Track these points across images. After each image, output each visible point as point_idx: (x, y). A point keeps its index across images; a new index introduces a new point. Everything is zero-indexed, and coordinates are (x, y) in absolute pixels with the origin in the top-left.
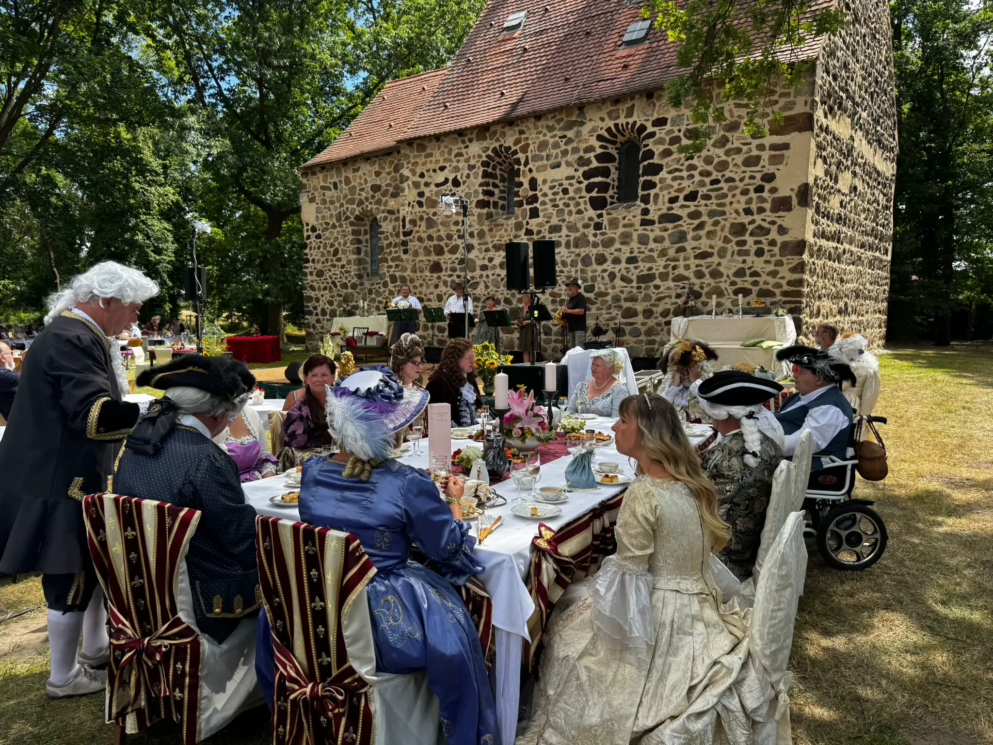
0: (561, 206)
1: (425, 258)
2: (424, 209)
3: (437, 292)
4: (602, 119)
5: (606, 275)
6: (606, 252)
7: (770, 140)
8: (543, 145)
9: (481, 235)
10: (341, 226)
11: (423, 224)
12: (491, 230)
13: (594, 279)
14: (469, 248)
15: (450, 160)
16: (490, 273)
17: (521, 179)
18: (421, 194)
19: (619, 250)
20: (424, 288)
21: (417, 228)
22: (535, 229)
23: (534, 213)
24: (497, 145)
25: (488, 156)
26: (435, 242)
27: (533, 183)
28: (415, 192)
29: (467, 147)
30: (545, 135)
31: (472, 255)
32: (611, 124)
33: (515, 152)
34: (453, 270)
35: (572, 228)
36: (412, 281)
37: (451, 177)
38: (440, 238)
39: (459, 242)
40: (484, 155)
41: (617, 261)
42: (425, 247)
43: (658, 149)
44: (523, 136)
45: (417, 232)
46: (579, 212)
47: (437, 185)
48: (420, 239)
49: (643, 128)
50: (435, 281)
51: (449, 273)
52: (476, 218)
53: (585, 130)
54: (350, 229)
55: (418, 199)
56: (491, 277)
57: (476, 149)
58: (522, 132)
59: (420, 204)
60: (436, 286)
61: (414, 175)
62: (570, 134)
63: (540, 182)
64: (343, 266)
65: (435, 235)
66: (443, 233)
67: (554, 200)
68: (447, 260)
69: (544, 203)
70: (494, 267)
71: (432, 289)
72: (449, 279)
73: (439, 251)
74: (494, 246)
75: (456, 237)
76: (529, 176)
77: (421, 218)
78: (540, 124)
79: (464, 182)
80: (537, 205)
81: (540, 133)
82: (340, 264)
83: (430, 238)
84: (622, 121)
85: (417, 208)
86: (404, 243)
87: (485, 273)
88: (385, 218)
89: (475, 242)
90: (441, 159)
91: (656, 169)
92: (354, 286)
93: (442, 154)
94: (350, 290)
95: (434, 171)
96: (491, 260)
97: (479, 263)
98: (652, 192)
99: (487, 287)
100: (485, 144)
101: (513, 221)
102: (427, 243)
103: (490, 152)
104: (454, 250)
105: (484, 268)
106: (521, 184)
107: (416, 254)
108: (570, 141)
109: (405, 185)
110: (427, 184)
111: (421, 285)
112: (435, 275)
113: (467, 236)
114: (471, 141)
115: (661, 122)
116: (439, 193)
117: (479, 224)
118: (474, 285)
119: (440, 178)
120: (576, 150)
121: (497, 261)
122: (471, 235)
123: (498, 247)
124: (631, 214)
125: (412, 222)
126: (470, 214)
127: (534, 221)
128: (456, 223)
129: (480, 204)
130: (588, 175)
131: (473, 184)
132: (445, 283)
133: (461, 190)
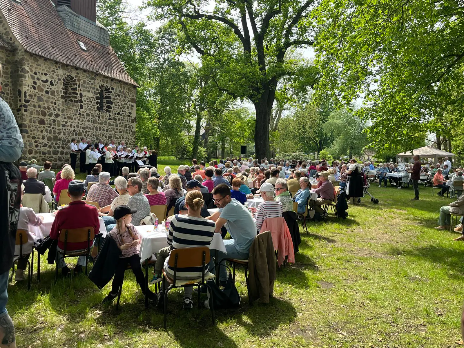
0: (90, 107)
1: (37, 116)
2: (37, 91)
3: (42, 134)
4: (101, 81)
5: (101, 134)
6: (102, 126)
7: (131, 103)
8: (84, 82)
9: (63, 111)
11: (36, 98)
12: (67, 110)
13: (98, 135)
14: (57, 116)
15: (49, 72)
16: (66, 128)
17: (77, 92)
18: (35, 83)
19: (104, 126)
20: (36, 132)
21: (32, 100)
22: (82, 114)
23: (82, 107)
24: (69, 74)
25: (65, 77)
26: (42, 109)
27: (81, 95)
28: (32, 81)
29: (57, 69)
30: (85, 78)
31: (59, 119)
32: (103, 84)
33: (75, 80)
34: (50, 124)
35: (93, 116)
36: (29, 127)
37: (50, 80)
38: (44, 108)
39: (53, 112)
40: (64, 76)
41: (104, 130)
42: (37, 111)
43: (112, 97)
44: (78, 75)
45: (33, 102)
46: (95, 111)
47: (43, 81)
48: (34, 106)
49: (109, 89)
50: (42, 129)
51: (49, 126)
52: (61, 102)
53: (96, 82)
55: (33, 85)
56: (67, 130)
57: (61, 72)
58: (78, 73)
59: (34, 88)
60: (42, 131)
61: (32, 71)
62: (92, 81)
63: (83, 95)
65: (42, 106)
66: (46, 105)
67: (88, 104)
68: (47, 118)
69: (85, 104)
70: (68, 126)
71: (39, 133)
72: (49, 129)
73: (44, 114)
74: (68, 117)
75: (52, 109)
76: (80, 92)
77: (35, 95)
78: (84, 73)
79: (56, 85)
80: (82, 104)
81: (84, 77)
83: (39, 106)
84: (105, 84)
85: (33, 90)
86: (25, 106)
87: (64, 128)
89: (60, 113)
90: (46, 70)
91: (112, 103)
93: (46, 67)
95: (42, 74)
96: (66, 123)
97: (62, 123)
98: (111, 110)
99: (65, 134)
100: (65, 71)
101: (75, 108)
102: (37, 109)
103: (66, 76)
104: (50, 115)
105: (63, 125)
106: (77, 94)
107: (31, 113)
108: (92, 84)
109: (26, 75)
110: (38, 79)
111: (34, 130)
112: (42, 126)
113: (57, 110)
114: (59, 68)
115: (113, 89)
116: (44, 86)
117: (63, 106)
118: (59, 133)
119: (44, 78)
120: (94, 88)
121: (69, 124)
122: (59, 110)
123: (69, 118)
124: (107, 115)
125: (30, 95)
126: (58, 100)
127: (81, 110)
128: (52, 103)
129: (62, 97)
130: (97, 98)
131: (59, 87)
132: (46, 131)
133: (54, 88)
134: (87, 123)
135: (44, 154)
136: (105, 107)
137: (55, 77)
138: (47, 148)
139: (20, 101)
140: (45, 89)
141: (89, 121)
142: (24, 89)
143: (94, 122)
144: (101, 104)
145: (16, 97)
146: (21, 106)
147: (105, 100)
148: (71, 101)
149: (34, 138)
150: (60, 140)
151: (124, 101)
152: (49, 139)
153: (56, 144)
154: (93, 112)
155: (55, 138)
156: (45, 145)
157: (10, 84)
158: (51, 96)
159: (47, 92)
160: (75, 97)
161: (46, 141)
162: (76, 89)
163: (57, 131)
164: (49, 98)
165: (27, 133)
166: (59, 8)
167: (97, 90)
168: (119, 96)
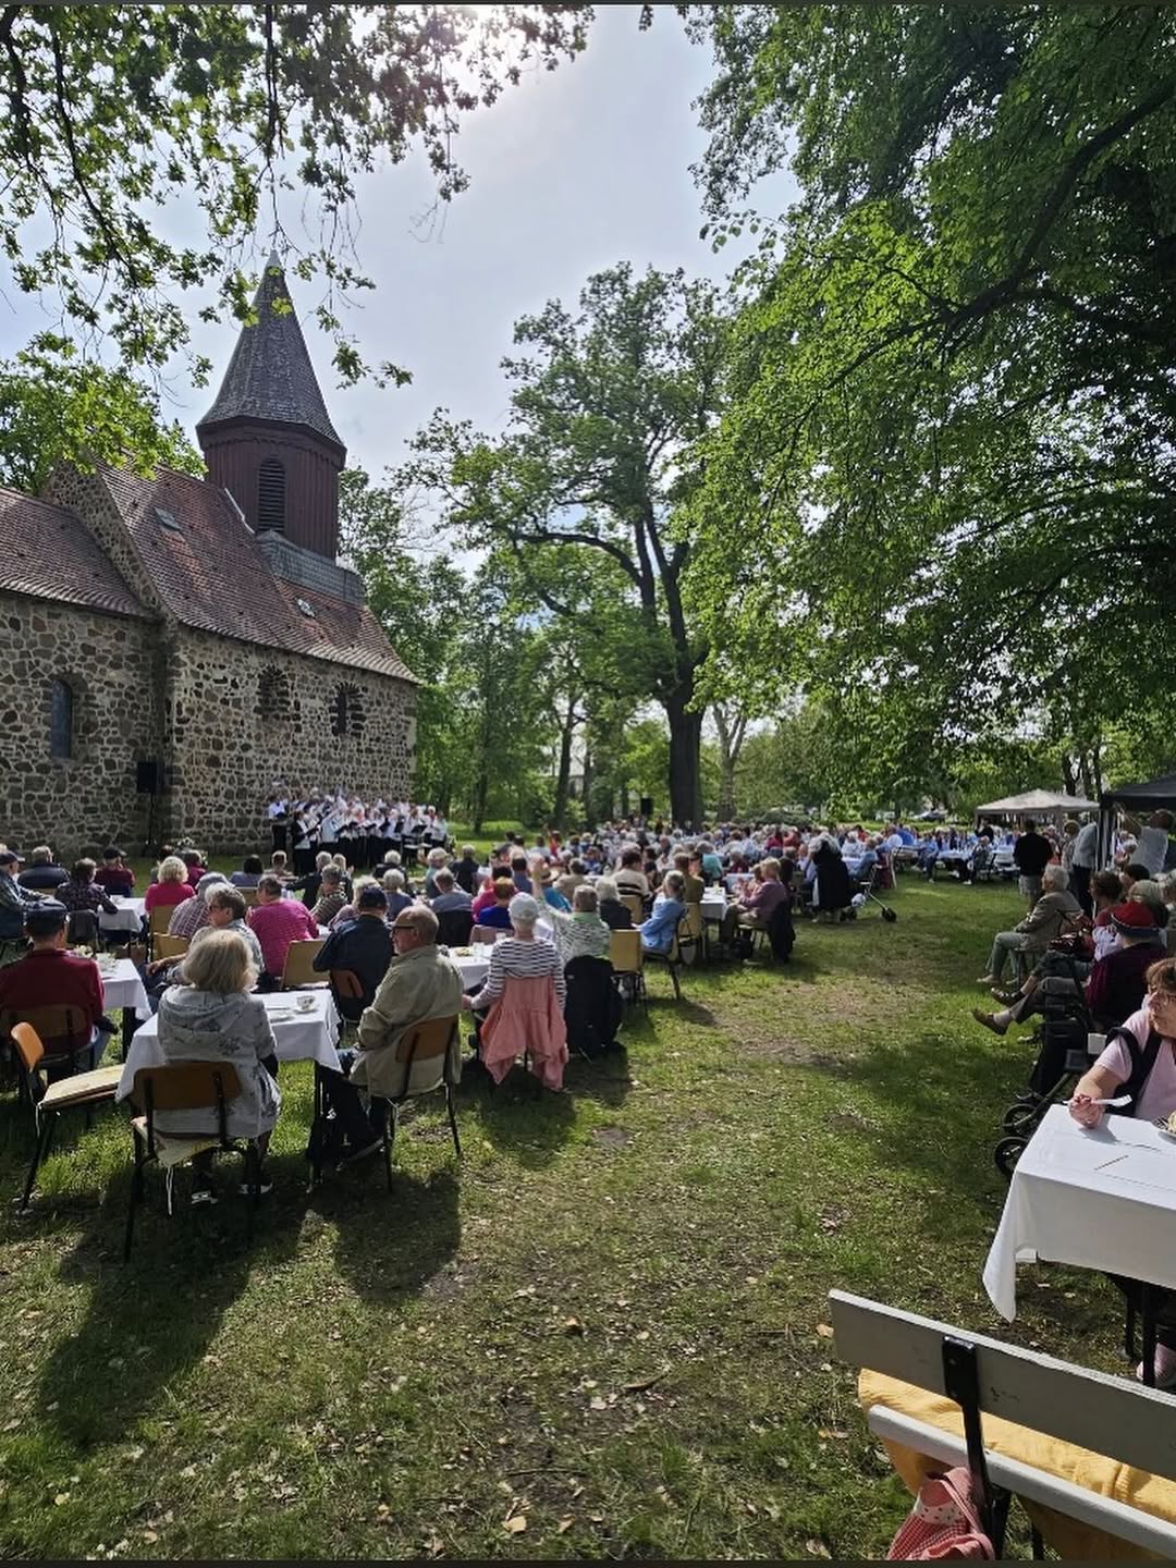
0: (316, 728)
1: (203, 751)
2: (203, 700)
3: (213, 786)
4: (339, 676)
6: (342, 766)
8: (304, 679)
9: (258, 738)
10: (24, 682)
11: (201, 715)
12: (266, 735)
14: (246, 748)
15: (230, 662)
16: (265, 772)
17: (289, 699)
18: (200, 685)
19: (347, 766)
20: (200, 783)
21: (194, 718)
22: (299, 742)
23: (298, 729)
24: (271, 665)
25: (263, 671)
26: (214, 736)
27: (297, 705)
28: (193, 681)
29: (246, 657)
30: (305, 672)
31: (250, 754)
32: (343, 681)
33: (284, 677)
34: (231, 766)
35: (323, 746)
36: (187, 773)
37: (230, 678)
38: (219, 733)
39: (237, 740)
40: (261, 669)
42: (203, 740)
43: (365, 706)
44: (291, 667)
45: (195, 722)
46: (327, 735)
47: (216, 681)
48: (198, 731)
49: (357, 691)
50: (213, 775)
51: (228, 768)
52: (253, 721)
53: (330, 678)
54: (41, 690)
55: (196, 688)
56: (267, 777)
57: (254, 660)
58: (289, 663)
59: (198, 694)
60: (214, 781)
61: (193, 662)
62: (321, 677)
63: (302, 705)
64: (23, 739)
65: (214, 730)
66: (222, 729)
67: (311, 722)
68: (224, 754)
69: (305, 723)
70: (269, 768)
71: (208, 783)
72: (229, 775)
73: (218, 746)
74: (269, 750)
75: (234, 735)
76: (295, 699)
77: (200, 709)
78: (303, 662)
79: (243, 687)
80: (300, 723)
81: (302, 669)
82: (17, 734)
83: (209, 731)
84: (348, 681)
85: (195, 698)
86: (179, 731)
87: (260, 772)
88: (101, 690)
89: (252, 742)
90: (222, 658)
91: (363, 718)
92: (43, 769)
93: (222, 654)
94: (35, 774)
95: (214, 666)
96: (266, 761)
97: (255, 763)
98: (362, 732)
99: (262, 785)
100: (262, 660)
101: (283, 732)
102: (205, 735)
103: (265, 669)
104: (232, 747)
105: (260, 767)
106: (289, 703)
107: (192, 744)
108: (320, 682)
109: (181, 669)
110: (207, 677)
111: (198, 778)
112: (214, 770)
113: (245, 736)
114: (251, 653)
115: (365, 689)
116: (219, 690)
117: (259, 727)
118: (251, 783)
119: (219, 675)
120: (324, 690)
121: (271, 763)
122: (249, 736)
123: (271, 751)
124: (352, 744)
125: (189, 710)
126: (248, 716)
127: (298, 736)
128: (235, 722)
129: (257, 710)
130: (331, 710)
131: (250, 690)
132: (223, 779)
133: (238, 693)
134: (309, 761)
135: (218, 825)
136: (349, 727)
137: (241, 671)
138: (225, 814)
139: (169, 721)
140: (220, 697)
141: (313, 756)
142: (177, 697)
143: (326, 757)
144: (341, 721)
145: (162, 715)
146: (171, 731)
147: (349, 714)
148: (277, 717)
149: (196, 794)
150: (252, 796)
151: (389, 712)
152: (229, 795)
153: (244, 805)
154: (323, 738)
155: (242, 793)
156: (221, 808)
157: (151, 689)
158: (234, 710)
159: (225, 702)
160: (284, 710)
161: (222, 800)
162: (286, 693)
163: (246, 779)
164: (228, 713)
165: (183, 784)
166: (260, 538)
167: (332, 692)
168: (379, 703)
